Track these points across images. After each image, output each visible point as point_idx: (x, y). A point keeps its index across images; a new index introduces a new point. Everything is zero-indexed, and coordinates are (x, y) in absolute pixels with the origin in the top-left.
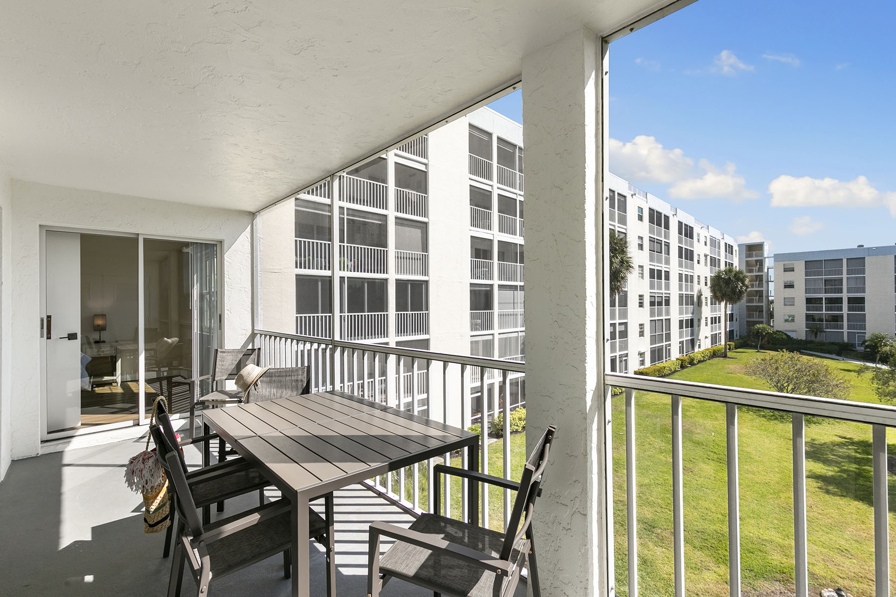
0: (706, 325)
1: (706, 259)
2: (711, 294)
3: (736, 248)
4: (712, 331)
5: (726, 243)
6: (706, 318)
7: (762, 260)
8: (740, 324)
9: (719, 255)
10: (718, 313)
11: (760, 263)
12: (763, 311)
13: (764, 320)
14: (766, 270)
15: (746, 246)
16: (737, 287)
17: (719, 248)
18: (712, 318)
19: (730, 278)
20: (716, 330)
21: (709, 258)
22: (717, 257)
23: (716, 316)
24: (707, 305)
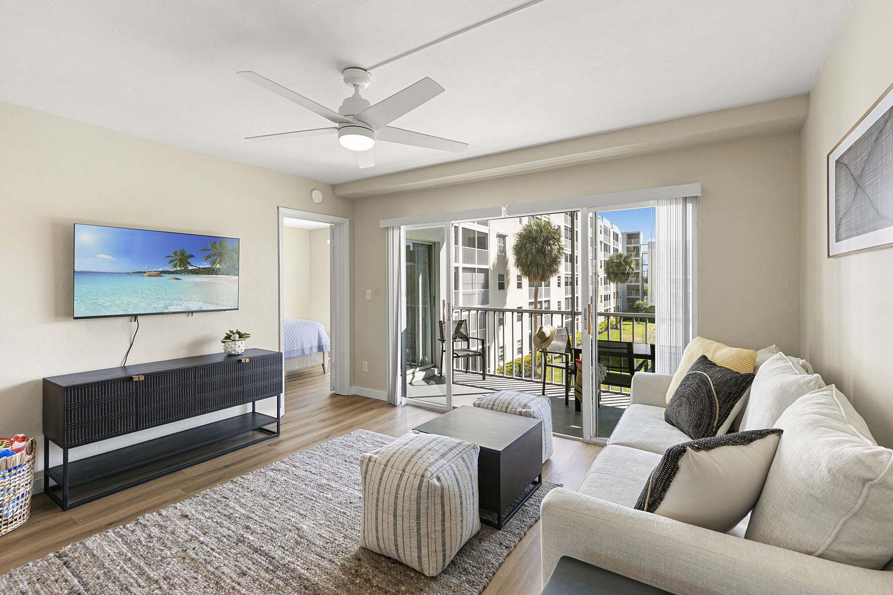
0: (601, 302)
1: (601, 244)
2: (606, 276)
3: (620, 236)
4: (605, 307)
5: (614, 232)
6: (601, 296)
7: (639, 247)
8: (623, 300)
9: (610, 242)
10: (608, 292)
11: (637, 249)
12: (639, 290)
13: (640, 297)
14: (641, 256)
15: (627, 234)
16: (626, 269)
17: (609, 237)
18: (605, 296)
19: (620, 262)
20: (607, 306)
21: (603, 244)
22: (608, 244)
23: (607, 294)
24: (601, 285)
